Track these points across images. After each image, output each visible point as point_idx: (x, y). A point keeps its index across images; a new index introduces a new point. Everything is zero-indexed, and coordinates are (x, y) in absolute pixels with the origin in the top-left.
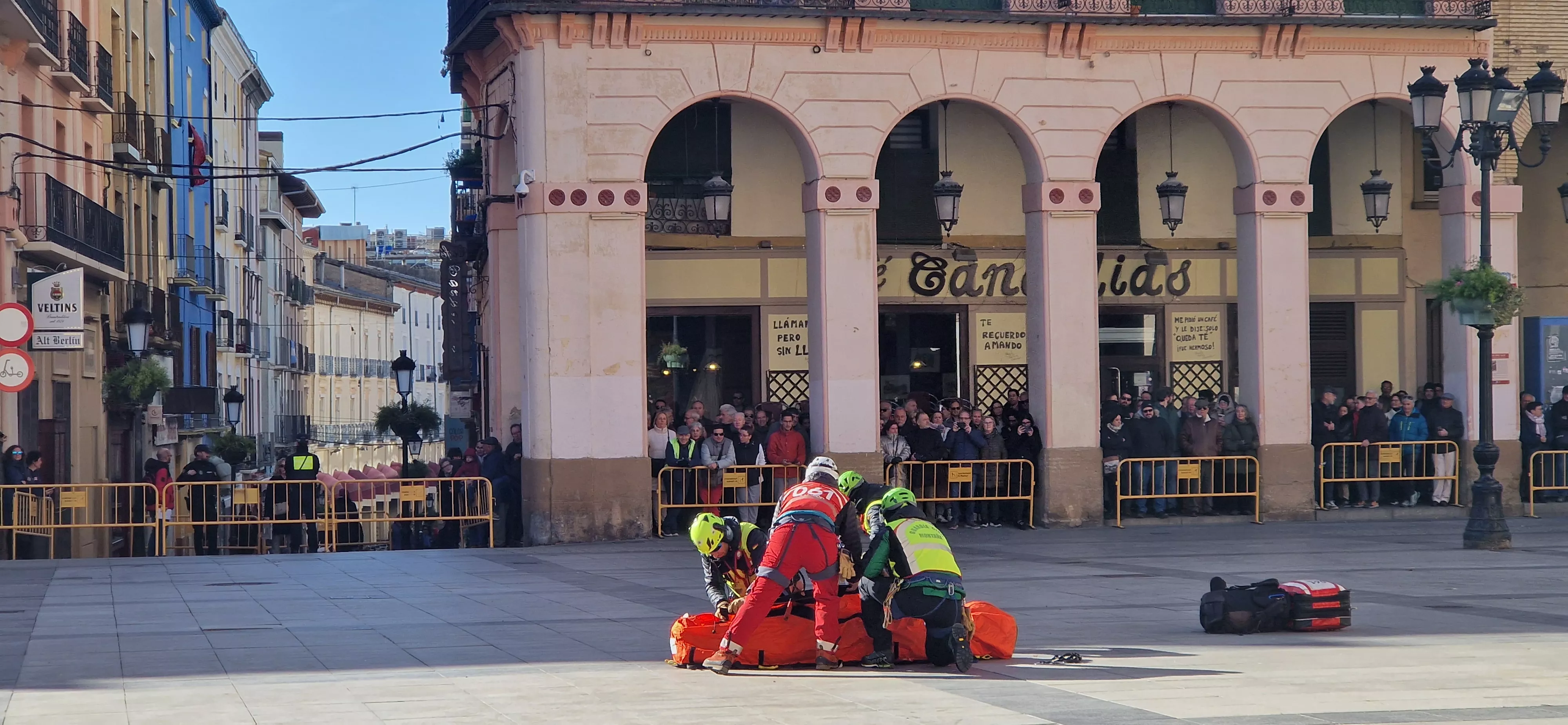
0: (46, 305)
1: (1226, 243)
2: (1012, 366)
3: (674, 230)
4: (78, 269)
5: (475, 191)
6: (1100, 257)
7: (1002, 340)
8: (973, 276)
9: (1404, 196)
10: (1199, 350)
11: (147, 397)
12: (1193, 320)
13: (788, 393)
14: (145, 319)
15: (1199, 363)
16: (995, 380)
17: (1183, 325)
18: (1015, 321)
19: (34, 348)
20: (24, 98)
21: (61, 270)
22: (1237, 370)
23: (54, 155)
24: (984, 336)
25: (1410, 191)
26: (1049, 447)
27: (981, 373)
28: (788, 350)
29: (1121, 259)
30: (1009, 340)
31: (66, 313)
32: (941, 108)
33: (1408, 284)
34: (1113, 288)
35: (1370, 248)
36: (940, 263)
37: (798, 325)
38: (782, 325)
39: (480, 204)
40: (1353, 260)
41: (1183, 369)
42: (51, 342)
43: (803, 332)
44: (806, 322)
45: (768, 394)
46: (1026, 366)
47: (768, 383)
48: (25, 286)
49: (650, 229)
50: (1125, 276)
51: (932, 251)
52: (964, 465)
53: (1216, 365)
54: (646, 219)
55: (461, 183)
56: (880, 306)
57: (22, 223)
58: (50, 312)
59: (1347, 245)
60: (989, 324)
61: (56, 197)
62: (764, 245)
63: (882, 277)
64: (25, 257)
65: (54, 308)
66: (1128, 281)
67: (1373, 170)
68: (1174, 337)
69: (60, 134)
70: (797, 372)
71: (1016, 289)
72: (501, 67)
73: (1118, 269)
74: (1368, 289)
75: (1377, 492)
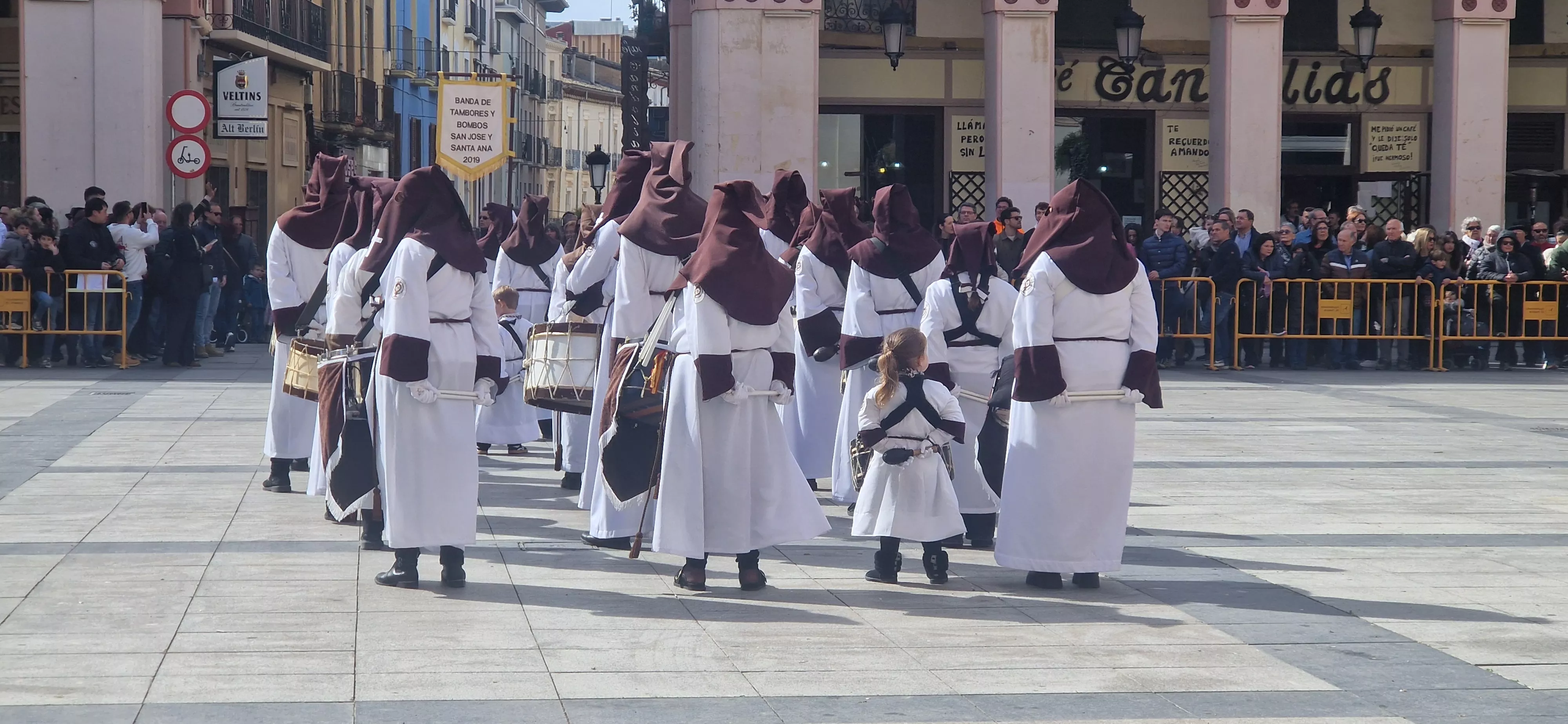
0: (231, 93)
1: (1425, 50)
2: (1199, 174)
4: (263, 58)
7: (1189, 146)
8: (1161, 82)
10: (1396, 161)
12: (1391, 129)
13: (971, 194)
16: (1181, 187)
17: (1380, 134)
18: (1199, 128)
19: (219, 135)
21: (248, 58)
22: (1431, 181)
24: (1171, 143)
27: (1167, 180)
28: (972, 152)
29: (1317, 65)
30: (1196, 147)
31: (250, 101)
34: (1307, 96)
36: (1128, 69)
37: (982, 127)
38: (966, 126)
42: (236, 129)
45: (950, 195)
48: (211, 74)
49: (824, 29)
50: (1320, 84)
54: (821, 20)
57: (208, 11)
58: (235, 101)
59: (1559, 54)
60: (1176, 130)
62: (949, 46)
63: (1068, 81)
64: (211, 44)
65: (239, 97)
66: (1323, 88)
68: (1370, 147)
70: (981, 174)
71: (1205, 96)
73: (1313, 76)
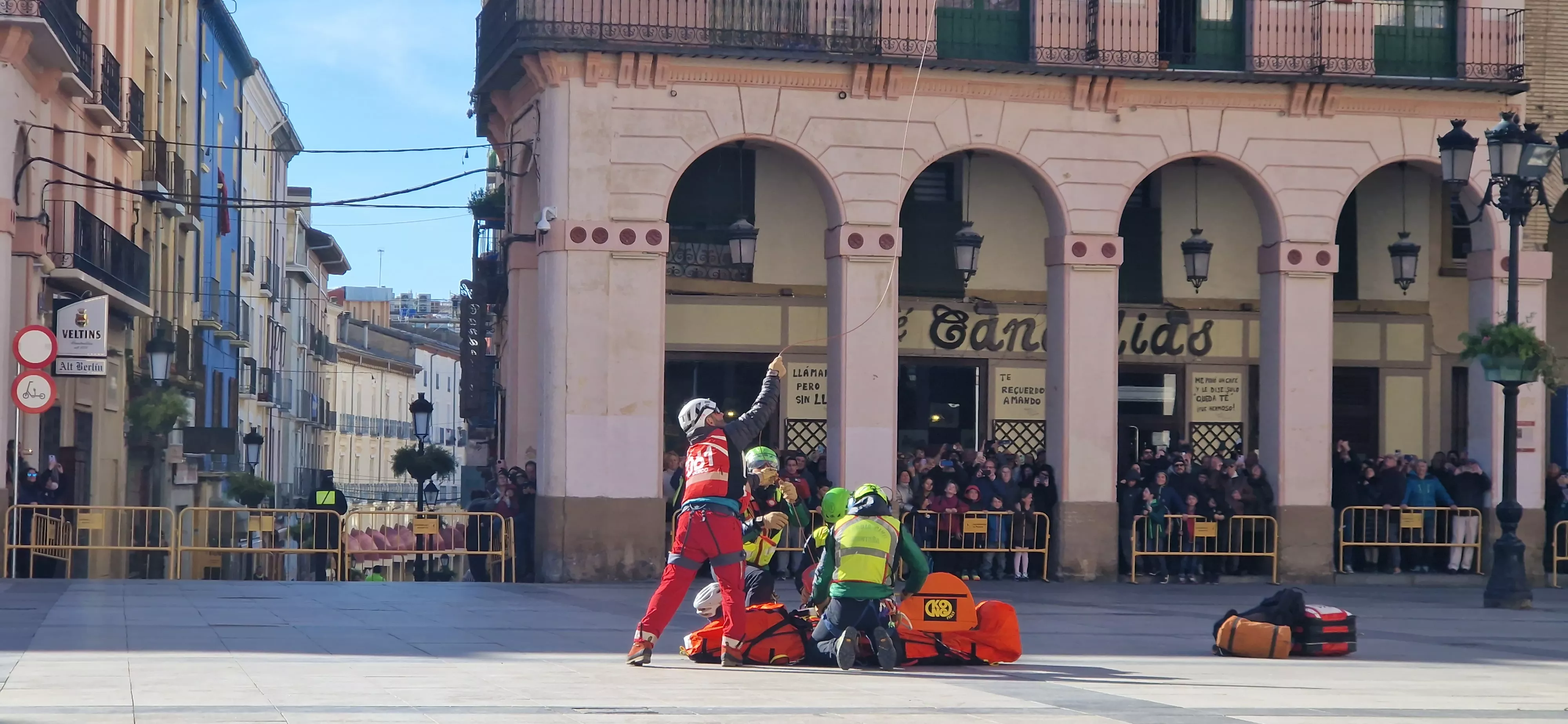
0: (70, 331)
1: (1250, 305)
2: (1031, 422)
3: (695, 275)
4: (103, 297)
5: (498, 231)
6: (1121, 315)
7: (1021, 395)
8: (994, 331)
9: (1430, 262)
10: (1219, 411)
11: (167, 425)
12: (1214, 381)
13: (806, 442)
14: (168, 349)
15: (1219, 424)
16: (1013, 435)
17: (1204, 385)
18: (1035, 377)
19: (57, 373)
20: (55, 126)
23: (82, 181)
25: (1438, 257)
26: (1065, 500)
27: (1000, 428)
28: (807, 399)
29: (1143, 317)
30: (1029, 396)
31: (89, 339)
32: (966, 161)
33: (1434, 351)
34: (1134, 347)
35: (1395, 313)
36: (961, 317)
37: (818, 374)
38: (802, 373)
39: (502, 245)
40: (1378, 325)
41: (1203, 430)
43: (823, 381)
44: (826, 371)
45: (785, 441)
46: (1044, 422)
47: (786, 431)
48: (51, 312)
49: (671, 273)
50: (1146, 335)
51: (953, 304)
52: (979, 516)
53: (1236, 427)
54: (667, 263)
55: (483, 223)
56: (900, 358)
57: (49, 249)
58: (74, 339)
59: (1373, 310)
60: (1008, 379)
61: (84, 226)
62: (785, 293)
63: (903, 328)
64: (52, 283)
65: (78, 335)
66: (1149, 340)
67: (1401, 231)
68: (1194, 398)
69: (90, 160)
70: (816, 421)
71: (1036, 345)
72: (526, 106)
73: (1139, 328)
74: (1393, 355)
75: (1398, 558)
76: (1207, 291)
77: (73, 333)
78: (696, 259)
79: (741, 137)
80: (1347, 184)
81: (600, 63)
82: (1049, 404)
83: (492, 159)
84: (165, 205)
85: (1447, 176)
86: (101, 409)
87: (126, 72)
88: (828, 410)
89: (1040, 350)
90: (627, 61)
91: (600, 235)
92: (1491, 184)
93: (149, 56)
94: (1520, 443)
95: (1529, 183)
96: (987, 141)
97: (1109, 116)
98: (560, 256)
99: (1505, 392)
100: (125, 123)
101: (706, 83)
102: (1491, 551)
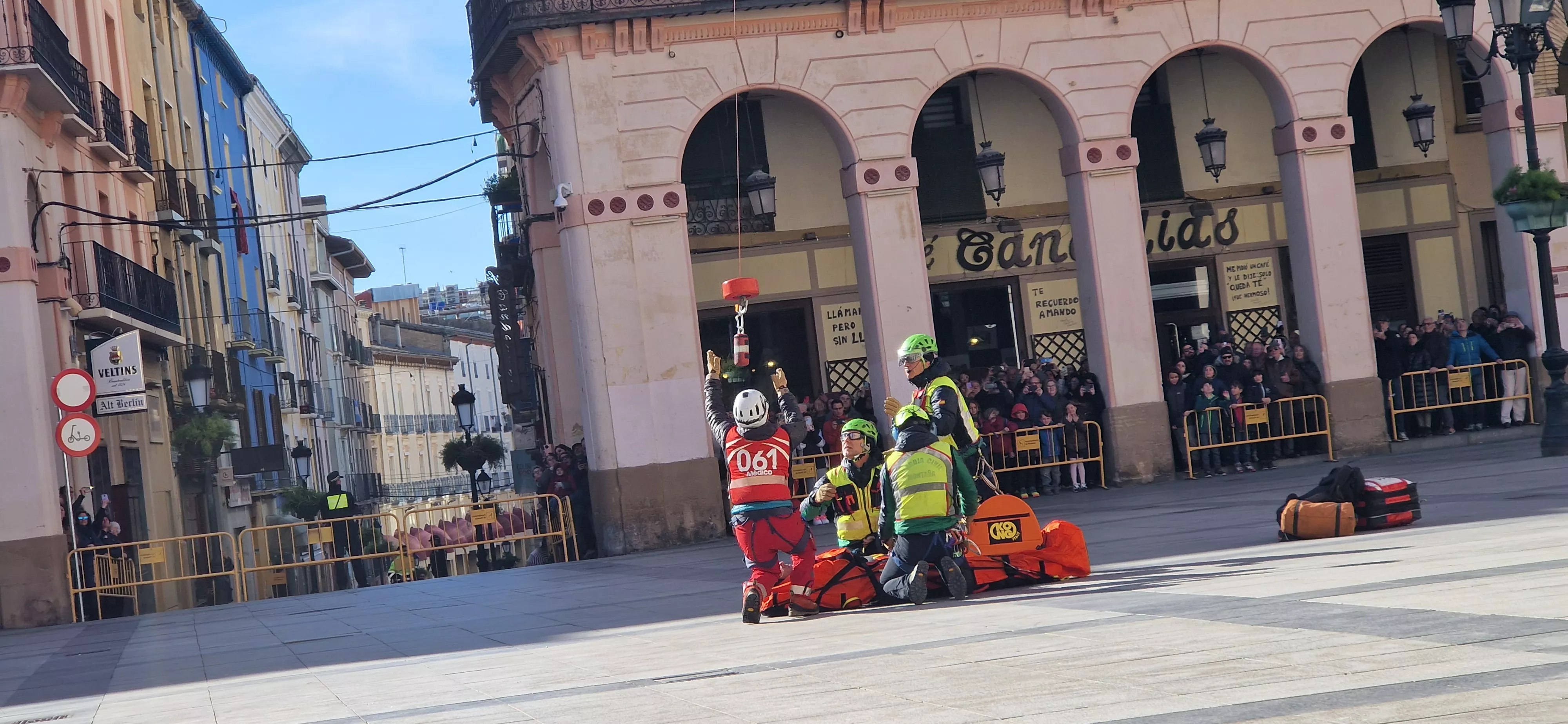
0: (106, 370)
1: (1270, 187)
2: (1069, 332)
3: (718, 231)
4: (134, 332)
5: (516, 214)
6: (1145, 215)
7: (1056, 307)
8: (1020, 247)
9: (1446, 121)
10: (1255, 297)
11: (214, 450)
12: (1245, 268)
13: (849, 382)
14: (205, 375)
15: (1256, 310)
16: (1053, 348)
17: (1236, 273)
18: (1067, 287)
19: (99, 413)
20: (63, 168)
21: (117, 334)
22: (1295, 313)
23: (97, 219)
24: (1038, 305)
25: (1452, 116)
27: (1039, 343)
28: (845, 339)
29: (1166, 214)
30: (1063, 307)
31: (126, 376)
33: (1460, 209)
34: (1161, 244)
35: (1418, 176)
36: (986, 237)
37: (852, 313)
38: (836, 314)
39: (522, 227)
40: (1400, 192)
41: (1241, 317)
42: (115, 405)
43: (858, 319)
44: (859, 309)
45: (829, 385)
46: (1082, 331)
47: (828, 374)
48: (84, 354)
49: (692, 233)
50: (1172, 231)
51: (977, 226)
52: (1031, 433)
53: (1273, 310)
54: (688, 223)
55: (500, 208)
56: (931, 286)
57: (74, 292)
58: (111, 377)
59: (1393, 176)
60: (1041, 293)
61: (106, 264)
62: (809, 237)
63: (930, 256)
64: (81, 325)
65: (115, 372)
66: (1175, 236)
67: (1413, 94)
68: (1228, 287)
69: (103, 197)
70: (856, 360)
71: (1065, 255)
72: (527, 87)
73: (1164, 225)
74: (1420, 219)
75: (1451, 419)
76: (1227, 179)
77: (109, 371)
78: (716, 216)
79: (745, 88)
80: (1352, 55)
81: (595, 33)
82: (1084, 313)
83: (501, 143)
84: (183, 232)
85: (1450, 34)
86: (146, 442)
87: (126, 106)
88: (866, 347)
89: (1069, 260)
90: (622, 28)
91: (618, 205)
92: (1495, 36)
93: (146, 87)
94: (1558, 289)
95: (1533, 30)
96: (989, 60)
97: (1108, 19)
98: (581, 231)
99: (1534, 240)
100: (133, 157)
101: (702, 40)
102: (1543, 400)
